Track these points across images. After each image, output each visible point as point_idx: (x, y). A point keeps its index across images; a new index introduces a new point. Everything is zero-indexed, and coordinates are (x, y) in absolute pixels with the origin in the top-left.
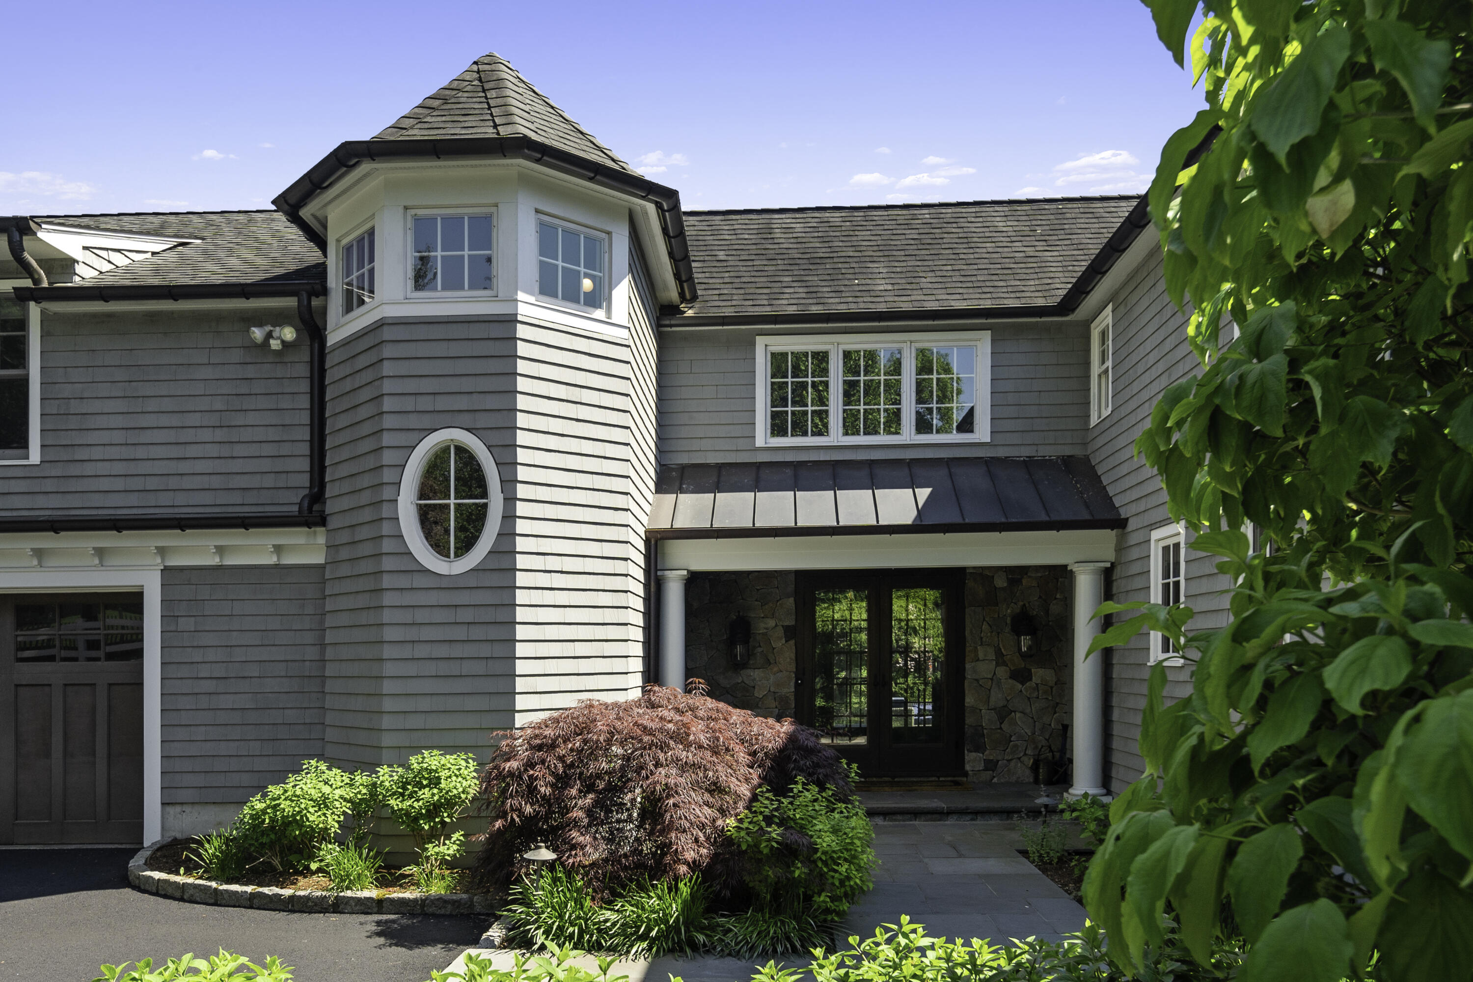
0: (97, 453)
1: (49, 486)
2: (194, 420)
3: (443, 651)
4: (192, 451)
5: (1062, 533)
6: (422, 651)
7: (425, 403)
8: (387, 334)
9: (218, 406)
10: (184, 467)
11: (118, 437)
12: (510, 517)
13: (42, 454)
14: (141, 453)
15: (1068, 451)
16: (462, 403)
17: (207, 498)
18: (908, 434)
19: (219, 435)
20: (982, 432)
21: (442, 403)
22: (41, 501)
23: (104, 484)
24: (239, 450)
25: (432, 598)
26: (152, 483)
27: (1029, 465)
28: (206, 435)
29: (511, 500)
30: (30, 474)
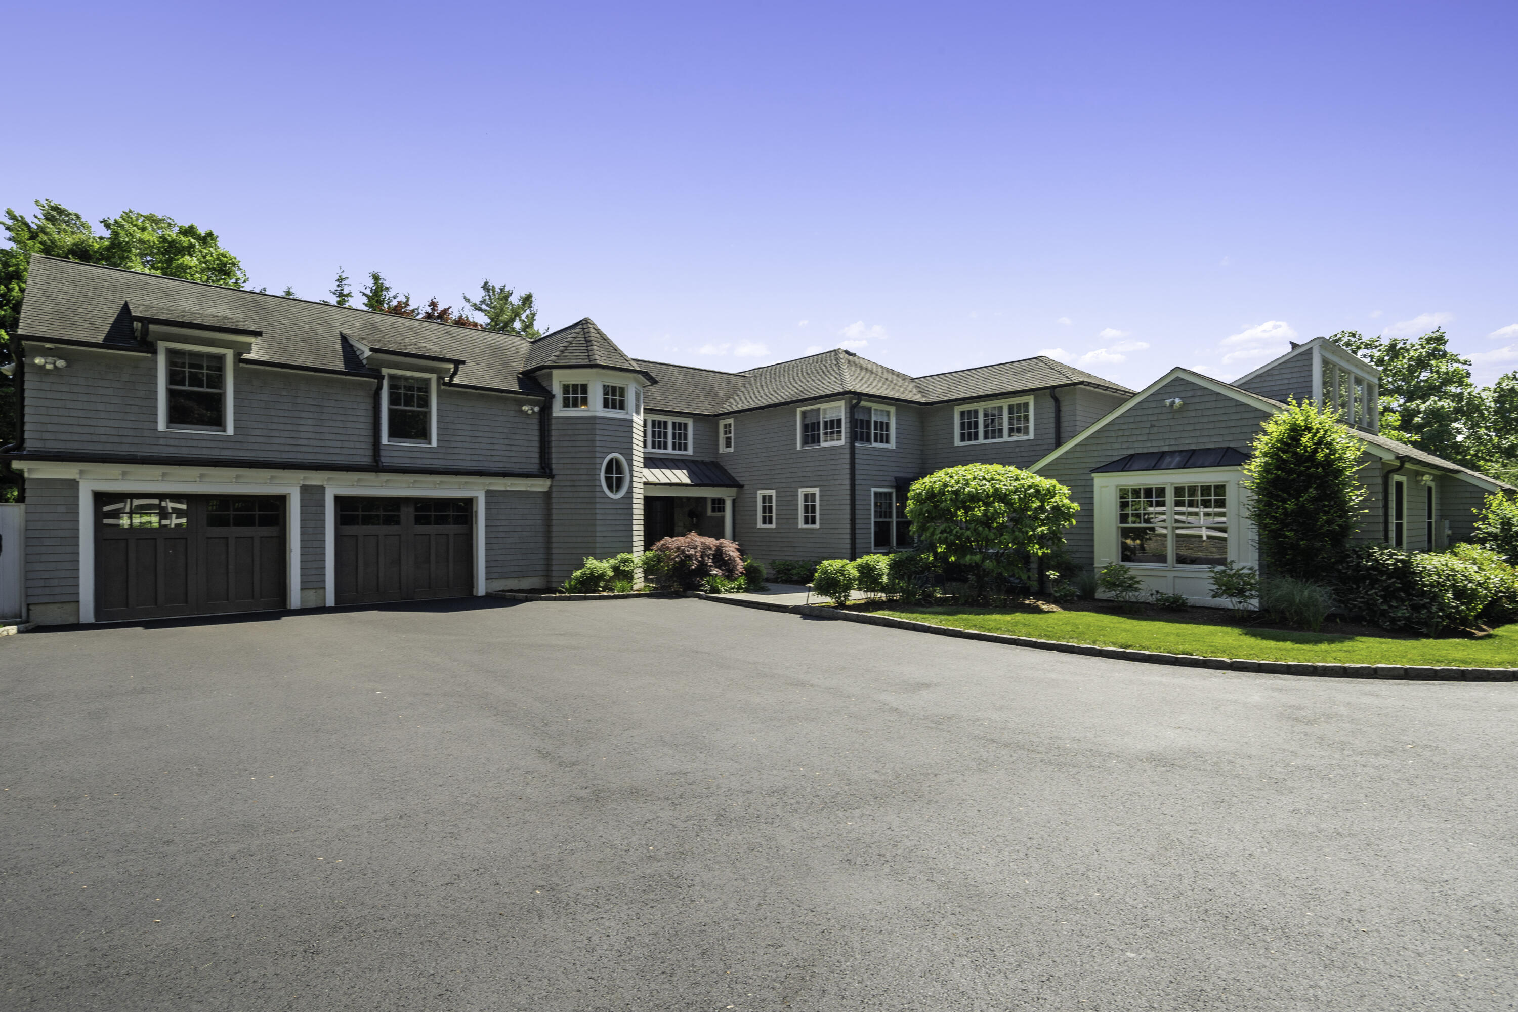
0: (460, 445)
1: (440, 456)
2: (497, 435)
3: (613, 523)
4: (496, 447)
5: (716, 488)
6: (608, 523)
7: (608, 444)
8: (598, 421)
9: (506, 431)
10: (493, 453)
11: (468, 439)
12: (631, 481)
13: (438, 443)
14: (477, 446)
15: (712, 459)
16: (618, 445)
17: (501, 465)
18: (670, 450)
19: (506, 442)
20: (690, 451)
21: (613, 445)
22: (436, 462)
23: (462, 457)
24: (513, 448)
25: (610, 506)
26: (481, 458)
27: (703, 463)
28: (501, 441)
29: (632, 476)
30: (432, 451)
